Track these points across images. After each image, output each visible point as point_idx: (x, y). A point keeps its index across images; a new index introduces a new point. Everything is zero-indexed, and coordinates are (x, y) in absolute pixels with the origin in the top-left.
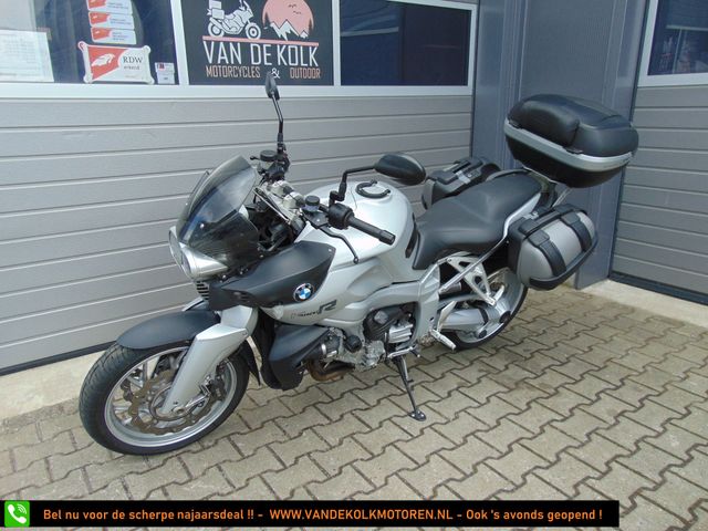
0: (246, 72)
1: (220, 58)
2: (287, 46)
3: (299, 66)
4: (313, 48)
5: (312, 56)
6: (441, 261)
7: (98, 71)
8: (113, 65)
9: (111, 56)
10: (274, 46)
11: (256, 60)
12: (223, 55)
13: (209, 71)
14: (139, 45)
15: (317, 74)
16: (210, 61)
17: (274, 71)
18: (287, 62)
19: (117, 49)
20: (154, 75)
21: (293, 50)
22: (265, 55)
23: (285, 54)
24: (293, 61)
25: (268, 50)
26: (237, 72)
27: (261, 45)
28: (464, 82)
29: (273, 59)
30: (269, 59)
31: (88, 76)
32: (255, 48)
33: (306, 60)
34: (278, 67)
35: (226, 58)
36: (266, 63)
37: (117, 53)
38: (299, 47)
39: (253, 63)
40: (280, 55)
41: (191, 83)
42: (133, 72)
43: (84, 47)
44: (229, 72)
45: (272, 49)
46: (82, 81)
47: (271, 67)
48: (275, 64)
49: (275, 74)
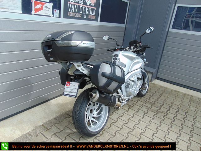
0: (78, 15)
2: (89, 8)
3: (91, 15)
4: (95, 9)
8: (41, 9)
9: (41, 5)
10: (86, 7)
13: (69, 14)
14: (50, 2)
16: (69, 11)
18: (88, 13)
20: (53, 13)
22: (83, 10)
24: (90, 13)
25: (84, 8)
26: (76, 15)
28: (124, 23)
30: (84, 12)
32: (81, 8)
33: (93, 13)
35: (73, 10)
37: (43, 4)
39: (80, 12)
40: (87, 11)
41: (64, 18)
42: (47, 12)
43: (33, 1)
44: (74, 15)
46: (31, 14)
47: (84, 14)
48: (85, 14)
49: (85, 17)
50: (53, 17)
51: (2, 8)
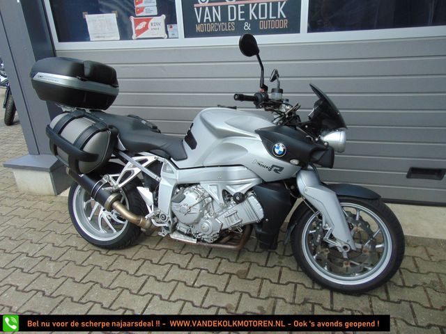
0: (224, 26)
1: (205, 18)
2: (258, 3)
3: (268, 19)
4: (282, 3)
5: (280, 10)
7: (139, 32)
8: (146, 28)
9: (145, 23)
10: (247, 5)
11: (232, 17)
12: (207, 16)
13: (198, 28)
14: (159, 15)
15: (285, 25)
16: (199, 21)
17: (246, 24)
18: (258, 17)
19: (148, 19)
20: (167, 32)
21: (263, 7)
22: (240, 12)
23: (256, 10)
24: (263, 16)
25: (242, 9)
26: (217, 27)
27: (237, 6)
29: (246, 15)
30: (242, 16)
31: (134, 36)
32: (232, 9)
33: (275, 13)
34: (249, 22)
35: (209, 18)
36: (240, 19)
37: (148, 21)
38: (268, 3)
39: (230, 20)
40: (251, 11)
41: (185, 37)
42: (156, 32)
43: (132, 19)
44: (212, 28)
45: (246, 9)
47: (244, 21)
48: (247, 19)
50: (168, 38)
51: (98, 37)
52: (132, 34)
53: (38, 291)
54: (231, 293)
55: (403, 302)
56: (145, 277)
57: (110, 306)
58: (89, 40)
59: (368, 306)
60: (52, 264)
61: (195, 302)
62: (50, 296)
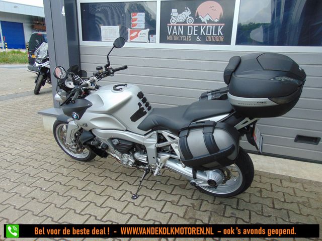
0: (184, 38)
1: (174, 32)
2: (206, 26)
3: (212, 35)
4: (221, 26)
5: (219, 30)
6: (159, 131)
7: (132, 38)
9: (136, 33)
10: (200, 26)
11: (190, 33)
12: (175, 31)
13: (168, 38)
14: (145, 29)
15: (222, 39)
16: (169, 34)
17: (198, 37)
18: (205, 33)
19: (138, 30)
20: (149, 39)
21: (209, 28)
22: (195, 30)
23: (205, 30)
24: (209, 33)
25: (196, 28)
26: (180, 38)
27: (193, 26)
29: (198, 32)
30: (196, 32)
32: (190, 28)
33: (216, 32)
34: (200, 36)
35: (176, 32)
36: (194, 34)
37: (138, 32)
38: (213, 26)
39: (188, 34)
40: (202, 30)
41: (160, 43)
42: (142, 38)
43: (129, 30)
44: (177, 38)
45: (199, 28)
46: (127, 42)
47: (197, 36)
48: (199, 35)
49: (199, 39)
50: (149, 42)
51: (107, 39)
52: (128, 39)
53: (57, 182)
54: (175, 195)
55: (283, 210)
56: (122, 182)
57: (101, 193)
58: (101, 41)
59: (260, 209)
60: (65, 170)
61: (152, 197)
62: (64, 185)
